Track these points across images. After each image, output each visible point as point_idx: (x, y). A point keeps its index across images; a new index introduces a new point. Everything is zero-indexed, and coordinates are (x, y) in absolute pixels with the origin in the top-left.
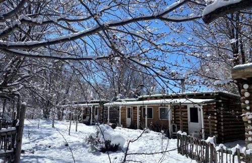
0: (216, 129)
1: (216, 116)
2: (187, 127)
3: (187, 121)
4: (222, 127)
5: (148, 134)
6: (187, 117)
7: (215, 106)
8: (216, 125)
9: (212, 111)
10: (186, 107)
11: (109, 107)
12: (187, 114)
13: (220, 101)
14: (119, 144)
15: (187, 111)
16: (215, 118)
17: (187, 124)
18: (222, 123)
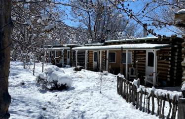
0: (169, 73)
1: (170, 61)
2: (145, 71)
3: (145, 65)
4: (175, 72)
5: (105, 76)
6: (145, 62)
7: (170, 51)
8: (169, 70)
9: (167, 56)
10: (145, 52)
11: (77, 51)
12: (145, 59)
13: (176, 46)
14: (66, 84)
15: (145, 56)
16: (169, 62)
17: (145, 68)
18: (175, 68)
